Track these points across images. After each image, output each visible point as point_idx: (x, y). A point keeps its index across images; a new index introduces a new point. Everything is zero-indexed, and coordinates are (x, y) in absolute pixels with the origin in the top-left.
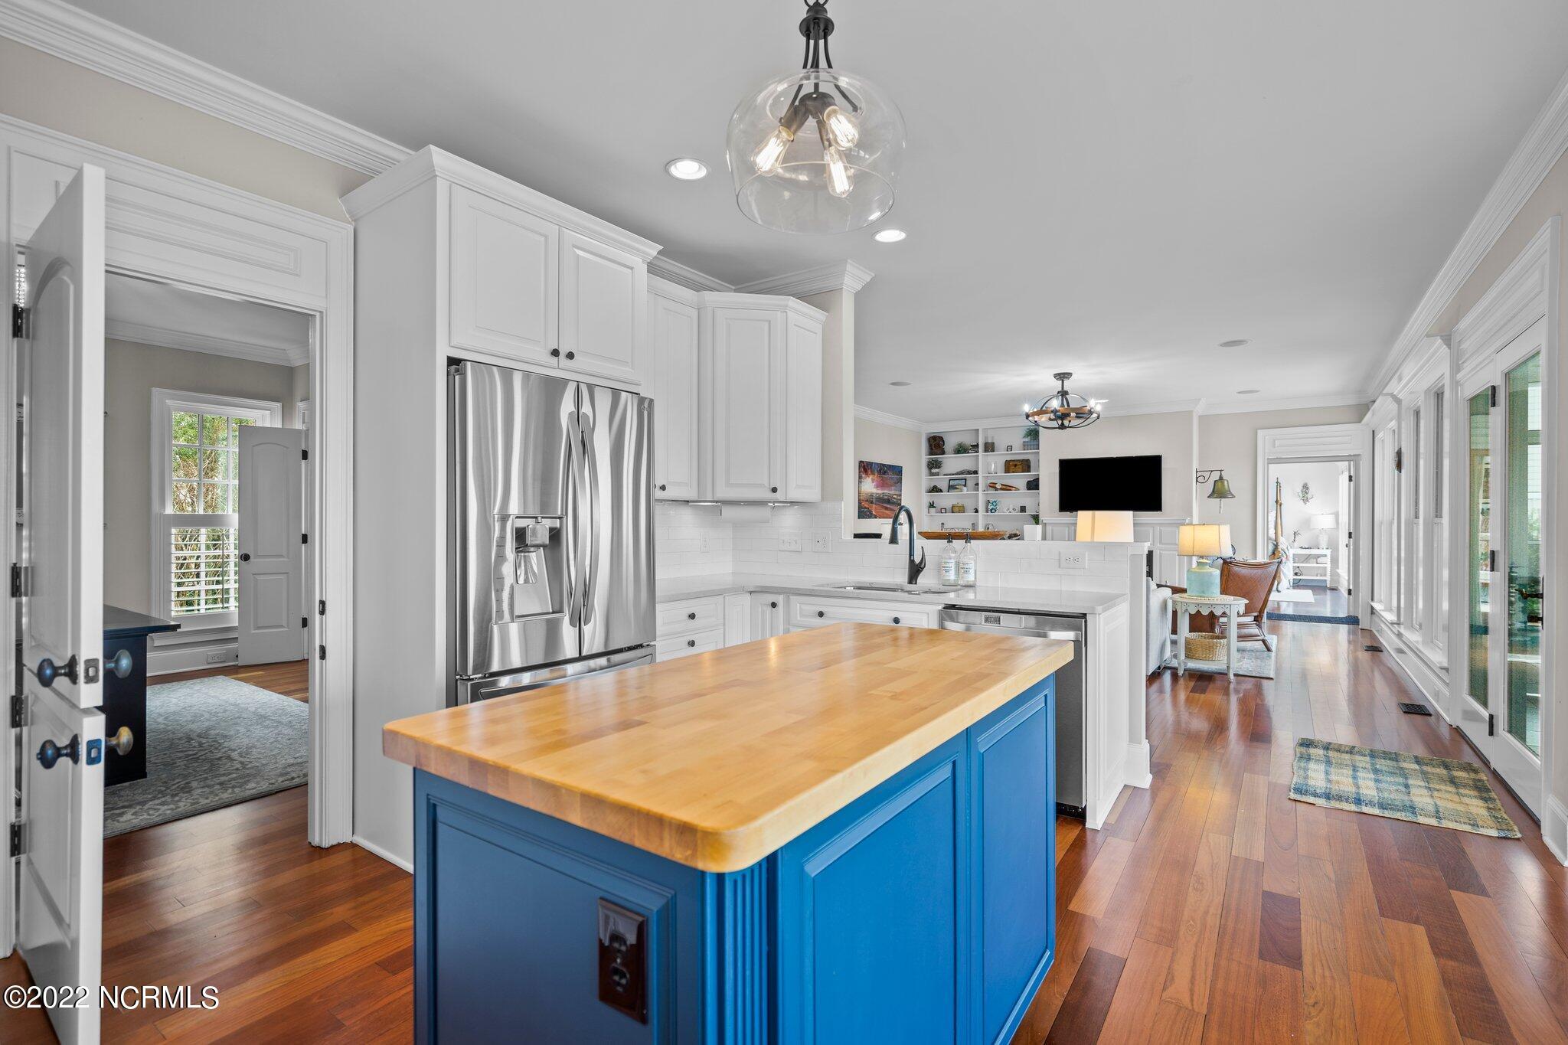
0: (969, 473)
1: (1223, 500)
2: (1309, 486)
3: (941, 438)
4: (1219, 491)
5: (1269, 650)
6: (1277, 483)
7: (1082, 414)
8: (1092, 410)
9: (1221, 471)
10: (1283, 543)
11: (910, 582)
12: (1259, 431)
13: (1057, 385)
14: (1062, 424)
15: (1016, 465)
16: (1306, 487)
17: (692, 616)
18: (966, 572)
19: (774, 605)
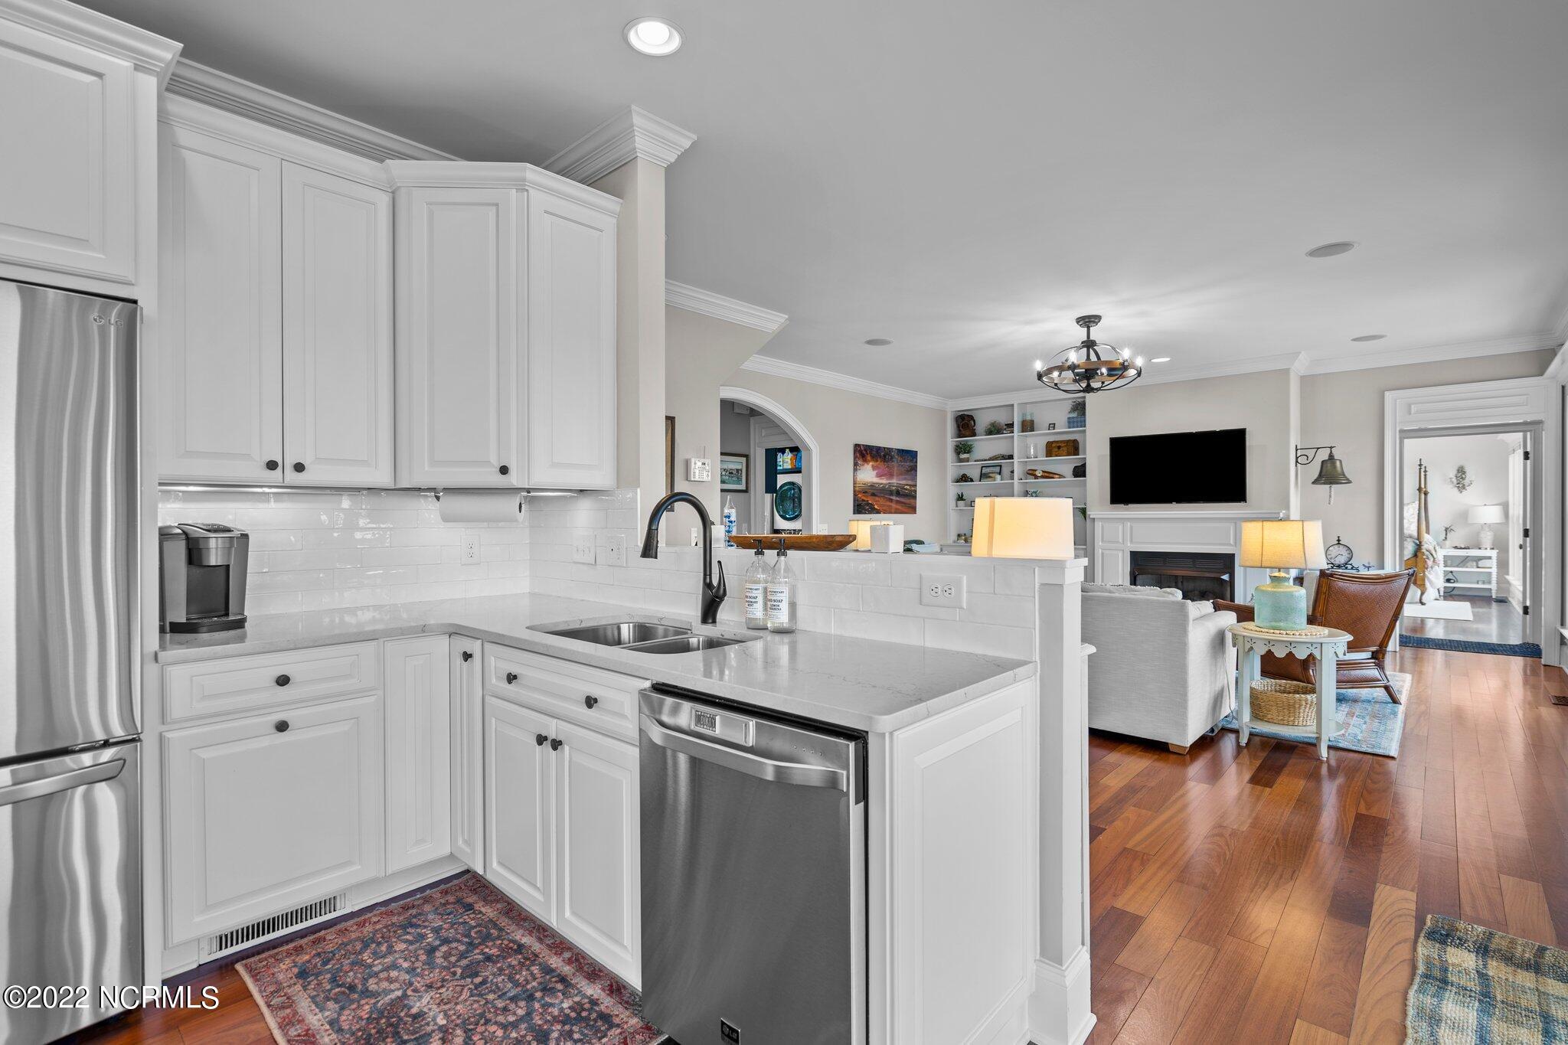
0: (1004, 457)
1: (1334, 486)
2: (1467, 469)
3: (971, 418)
4: (1329, 474)
5: (1395, 701)
6: (1420, 465)
7: (1118, 370)
8: (1126, 364)
9: (1331, 448)
10: (1428, 541)
11: (704, 621)
12: (1387, 394)
13: (1081, 334)
14: (1089, 385)
15: (1059, 447)
16: (1461, 472)
17: (283, 681)
18: (774, 608)
19: (467, 656)
